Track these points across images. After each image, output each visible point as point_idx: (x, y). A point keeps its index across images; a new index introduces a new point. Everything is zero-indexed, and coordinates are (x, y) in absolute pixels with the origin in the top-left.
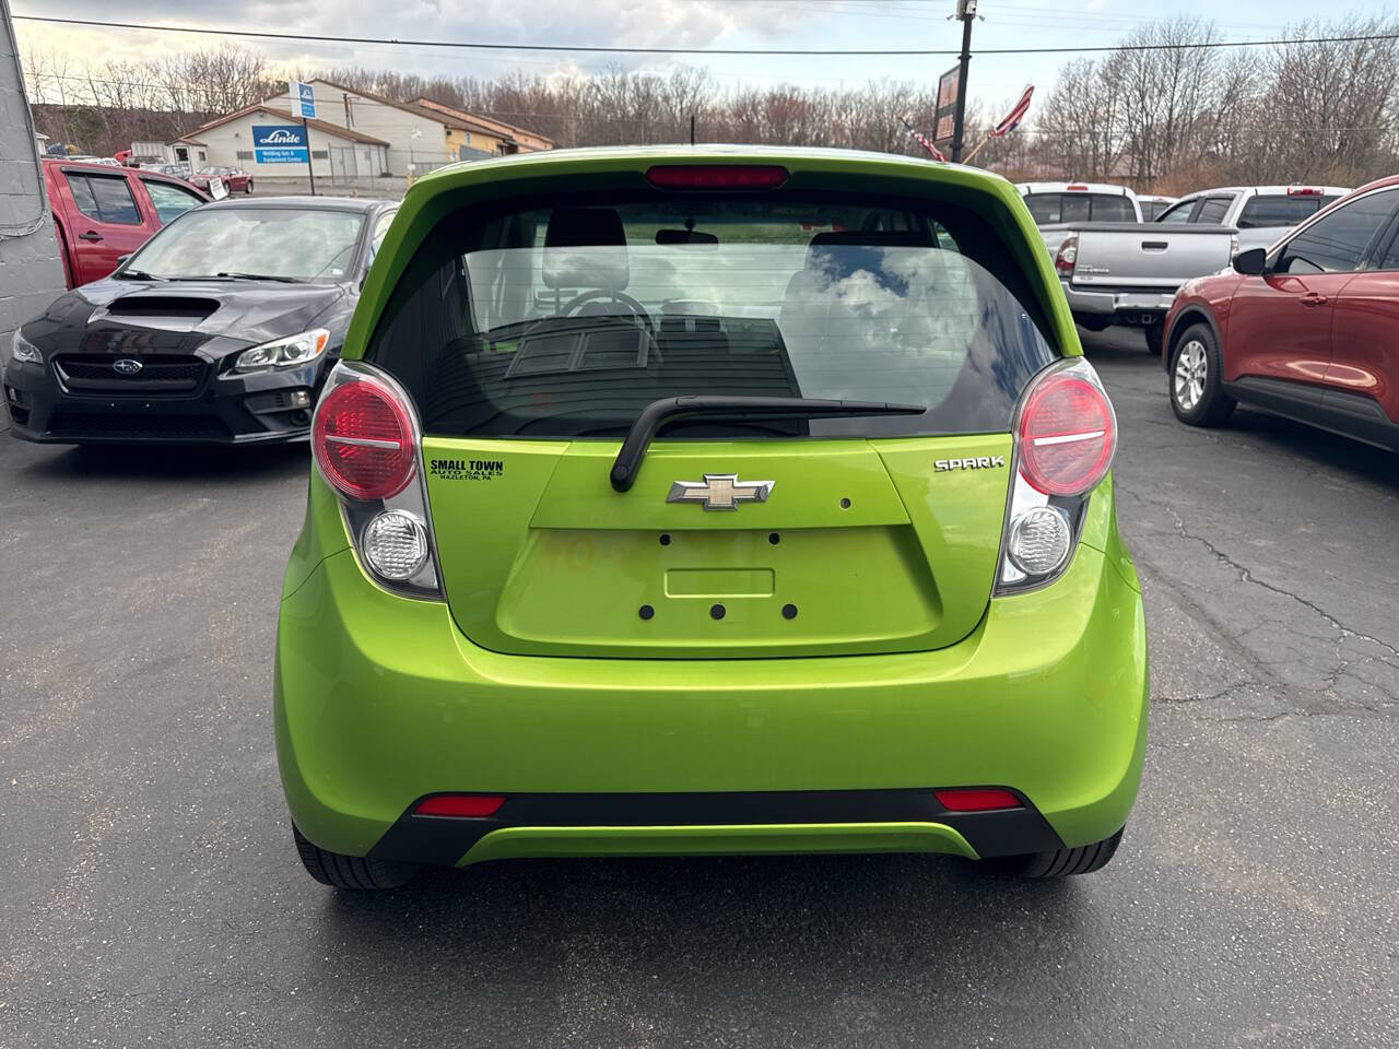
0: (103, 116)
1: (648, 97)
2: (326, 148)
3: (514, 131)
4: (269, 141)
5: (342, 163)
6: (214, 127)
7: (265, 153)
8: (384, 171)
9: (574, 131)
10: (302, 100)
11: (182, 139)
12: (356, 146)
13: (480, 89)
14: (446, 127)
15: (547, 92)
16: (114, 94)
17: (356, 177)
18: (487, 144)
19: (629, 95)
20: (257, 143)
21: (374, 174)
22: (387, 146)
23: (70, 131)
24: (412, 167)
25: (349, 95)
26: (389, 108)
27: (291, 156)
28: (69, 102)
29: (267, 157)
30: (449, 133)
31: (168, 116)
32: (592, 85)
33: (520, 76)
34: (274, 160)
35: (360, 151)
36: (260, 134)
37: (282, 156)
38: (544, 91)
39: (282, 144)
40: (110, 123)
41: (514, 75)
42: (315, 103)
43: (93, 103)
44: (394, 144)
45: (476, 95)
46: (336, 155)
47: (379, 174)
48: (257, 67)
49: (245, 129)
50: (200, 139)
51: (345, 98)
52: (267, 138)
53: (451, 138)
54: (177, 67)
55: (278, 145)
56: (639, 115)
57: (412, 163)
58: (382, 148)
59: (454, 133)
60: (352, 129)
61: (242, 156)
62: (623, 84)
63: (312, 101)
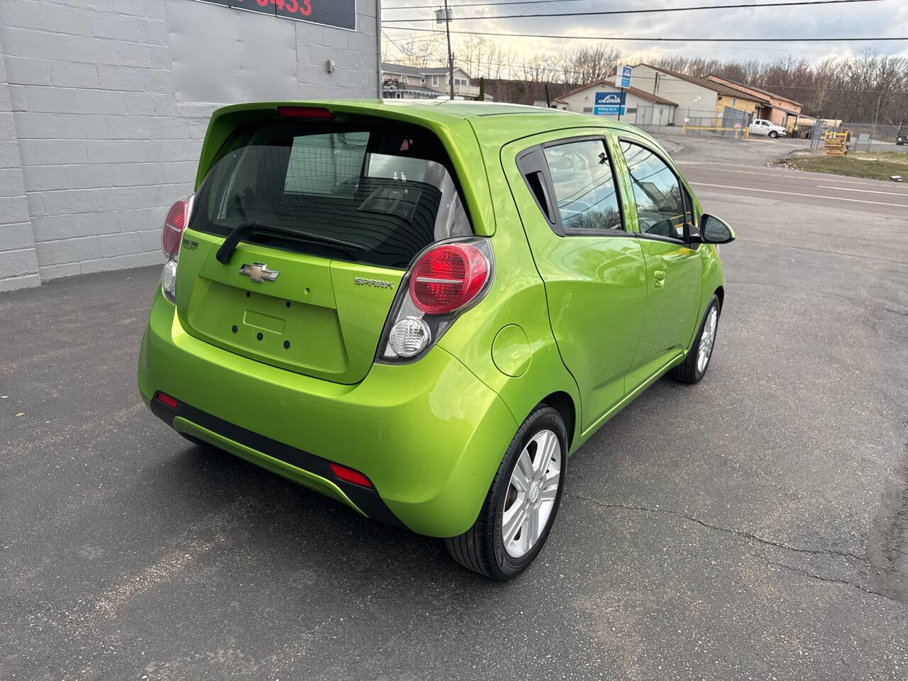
0: (526, 87)
1: (892, 73)
2: (635, 107)
3: (772, 97)
4: (604, 101)
5: (643, 116)
6: (576, 93)
7: (599, 109)
8: (671, 122)
9: (821, 98)
10: (623, 76)
11: (556, 99)
12: (655, 106)
13: (759, 69)
14: (718, 94)
15: (808, 70)
16: (535, 73)
17: (651, 125)
18: (747, 106)
19: (876, 72)
20: (597, 103)
21: (662, 123)
22: (676, 106)
23: (508, 94)
24: (687, 120)
25: (660, 73)
26: (686, 82)
27: (614, 111)
28: (512, 79)
29: (600, 111)
30: (720, 99)
31: (560, 86)
32: (846, 64)
33: (790, 59)
34: (603, 113)
35: (657, 109)
36: (600, 97)
37: (609, 111)
38: (806, 69)
39: (611, 104)
40: (529, 90)
41: (785, 59)
42: (631, 79)
43: (523, 78)
44: (681, 106)
45: (755, 73)
46: (640, 111)
47: (667, 123)
48: (617, 57)
49: (591, 95)
50: (566, 100)
51: (657, 75)
52: (603, 99)
53: (721, 102)
54: (571, 58)
55: (608, 104)
56: (880, 87)
57: (688, 117)
58: (673, 107)
59: (724, 98)
60: (657, 94)
61: (587, 110)
62: (873, 65)
63: (629, 77)
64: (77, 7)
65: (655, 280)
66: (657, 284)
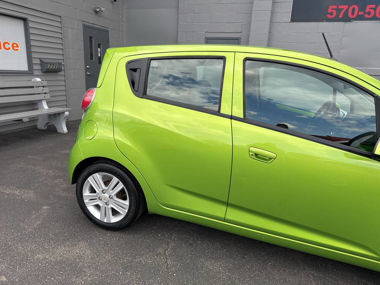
64: (302, 33)
65: (251, 153)
66: (254, 157)
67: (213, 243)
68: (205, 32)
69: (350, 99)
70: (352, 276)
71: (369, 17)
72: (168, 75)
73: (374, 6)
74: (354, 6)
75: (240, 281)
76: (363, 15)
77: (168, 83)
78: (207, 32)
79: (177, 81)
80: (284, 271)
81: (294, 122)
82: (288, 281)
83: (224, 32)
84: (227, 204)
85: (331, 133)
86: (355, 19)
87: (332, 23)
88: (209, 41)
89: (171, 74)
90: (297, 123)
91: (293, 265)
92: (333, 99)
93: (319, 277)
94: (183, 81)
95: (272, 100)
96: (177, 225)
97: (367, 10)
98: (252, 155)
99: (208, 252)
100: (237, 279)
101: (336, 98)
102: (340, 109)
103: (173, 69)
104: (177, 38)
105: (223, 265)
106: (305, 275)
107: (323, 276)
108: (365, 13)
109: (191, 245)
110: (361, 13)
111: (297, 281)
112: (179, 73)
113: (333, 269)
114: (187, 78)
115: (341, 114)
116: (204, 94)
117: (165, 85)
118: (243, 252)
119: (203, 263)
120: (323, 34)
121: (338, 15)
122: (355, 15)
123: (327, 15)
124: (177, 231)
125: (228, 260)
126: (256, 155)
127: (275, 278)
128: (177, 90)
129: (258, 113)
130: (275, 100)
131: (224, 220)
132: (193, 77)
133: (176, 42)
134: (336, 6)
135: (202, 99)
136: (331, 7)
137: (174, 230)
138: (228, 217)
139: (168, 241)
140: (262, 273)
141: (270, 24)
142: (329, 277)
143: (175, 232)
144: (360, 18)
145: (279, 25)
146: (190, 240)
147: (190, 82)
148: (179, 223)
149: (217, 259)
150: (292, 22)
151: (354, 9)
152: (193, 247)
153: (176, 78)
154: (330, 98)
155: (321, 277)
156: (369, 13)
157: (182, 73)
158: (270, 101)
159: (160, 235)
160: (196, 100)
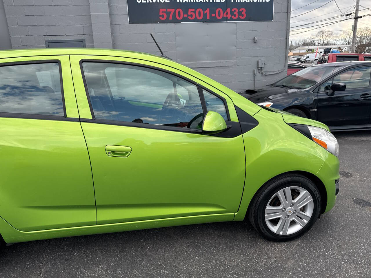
64: (142, 33)
65: (108, 152)
66: (111, 154)
67: (91, 249)
68: (44, 36)
69: (188, 90)
70: (214, 232)
71: (192, 19)
72: (3, 85)
73: (193, 10)
74: (178, 10)
75: (123, 275)
76: (187, 17)
77: (6, 94)
78: (46, 35)
79: (17, 91)
80: (161, 249)
81: (153, 116)
82: (166, 256)
83: (65, 35)
84: (96, 207)
85: (178, 120)
86: (182, 21)
87: (165, 24)
88: (50, 44)
89: (6, 84)
90: (156, 116)
91: (168, 241)
92: (175, 91)
93: (190, 242)
94: (24, 89)
95: (124, 98)
96: (47, 247)
97: (190, 13)
98: (109, 153)
99: (87, 261)
100: (121, 274)
101: (177, 91)
102: (180, 99)
103: (7, 78)
104: (11, 42)
105: (104, 266)
106: (179, 246)
107: (193, 241)
108: (189, 16)
109: (68, 260)
110: (186, 16)
111: (173, 254)
112: (16, 82)
113: (199, 232)
114: (29, 86)
115: (182, 103)
116: (54, 100)
117: (2, 97)
118: (123, 247)
119: (83, 273)
120: (151, 34)
121: (168, 17)
122: (181, 18)
123: (160, 17)
124: (49, 252)
125: (109, 259)
126: (113, 152)
127: (155, 258)
128: (19, 101)
129: (120, 112)
130: (127, 98)
131: (96, 223)
132: (35, 85)
133: (10, 47)
134: (165, 9)
135: (54, 105)
136: (161, 10)
137: (45, 252)
138: (99, 219)
139: (39, 266)
140: (142, 259)
141: (111, 26)
142: (197, 240)
143: (47, 254)
144: (186, 20)
145: (119, 27)
146: (65, 256)
147: (33, 90)
148: (50, 243)
149: (97, 263)
150: (131, 23)
151: (179, 12)
152: (69, 262)
153: (13, 88)
154: (172, 91)
155: (191, 242)
156: (191, 16)
157: (20, 81)
158: (123, 99)
159: (28, 264)
160: (47, 108)
